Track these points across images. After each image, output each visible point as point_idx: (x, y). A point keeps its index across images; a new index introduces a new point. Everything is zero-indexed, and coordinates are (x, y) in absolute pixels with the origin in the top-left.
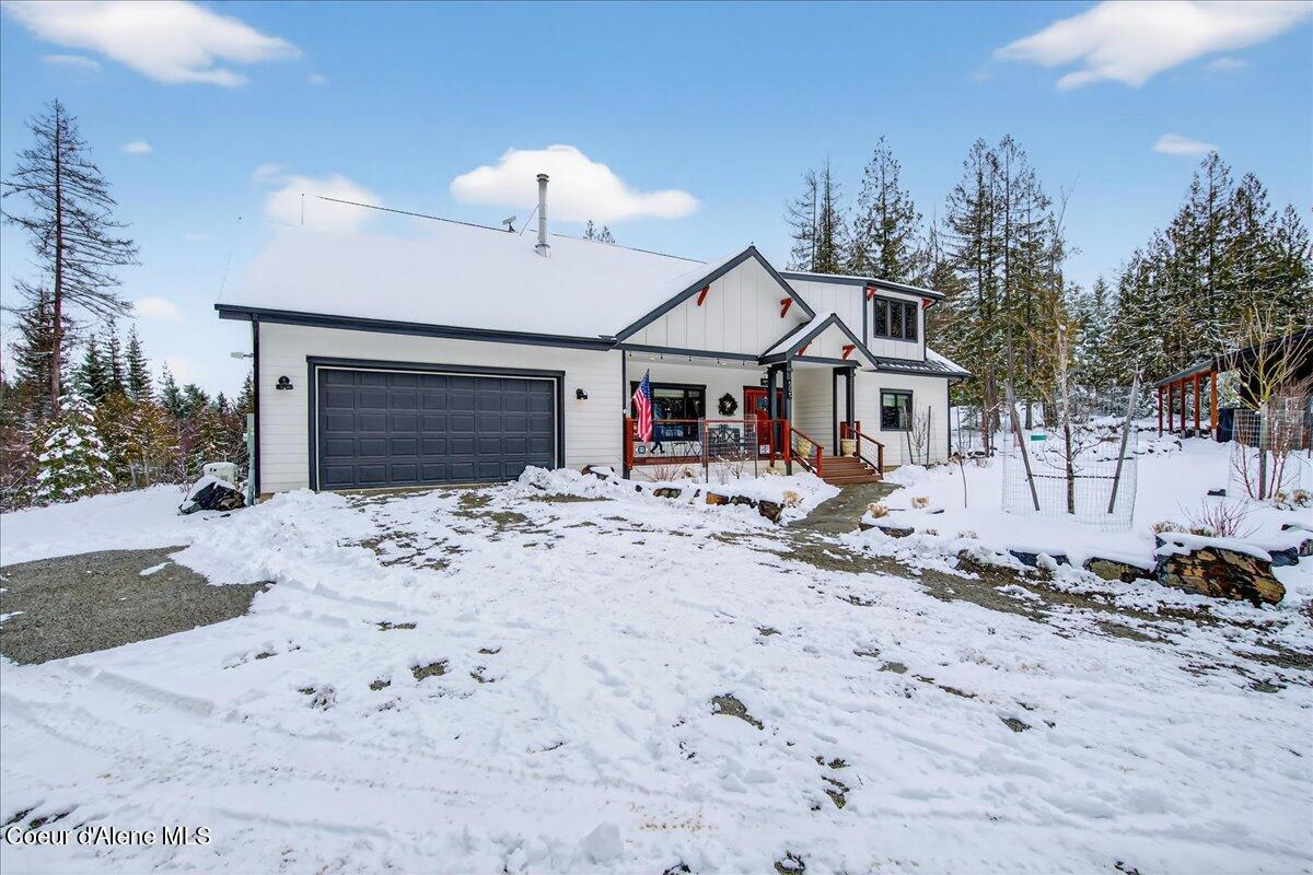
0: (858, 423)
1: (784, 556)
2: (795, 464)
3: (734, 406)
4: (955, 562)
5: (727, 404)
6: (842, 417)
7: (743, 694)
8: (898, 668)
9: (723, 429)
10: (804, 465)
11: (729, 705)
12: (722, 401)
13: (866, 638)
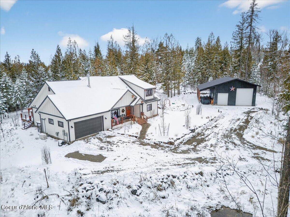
0: (144, 112)
1: (140, 144)
2: (135, 122)
3: (124, 111)
4: (154, 143)
5: (123, 111)
6: (141, 111)
7: (142, 157)
8: (149, 154)
9: (123, 115)
10: (136, 122)
11: (141, 158)
12: (122, 110)
13: (147, 153)
